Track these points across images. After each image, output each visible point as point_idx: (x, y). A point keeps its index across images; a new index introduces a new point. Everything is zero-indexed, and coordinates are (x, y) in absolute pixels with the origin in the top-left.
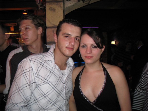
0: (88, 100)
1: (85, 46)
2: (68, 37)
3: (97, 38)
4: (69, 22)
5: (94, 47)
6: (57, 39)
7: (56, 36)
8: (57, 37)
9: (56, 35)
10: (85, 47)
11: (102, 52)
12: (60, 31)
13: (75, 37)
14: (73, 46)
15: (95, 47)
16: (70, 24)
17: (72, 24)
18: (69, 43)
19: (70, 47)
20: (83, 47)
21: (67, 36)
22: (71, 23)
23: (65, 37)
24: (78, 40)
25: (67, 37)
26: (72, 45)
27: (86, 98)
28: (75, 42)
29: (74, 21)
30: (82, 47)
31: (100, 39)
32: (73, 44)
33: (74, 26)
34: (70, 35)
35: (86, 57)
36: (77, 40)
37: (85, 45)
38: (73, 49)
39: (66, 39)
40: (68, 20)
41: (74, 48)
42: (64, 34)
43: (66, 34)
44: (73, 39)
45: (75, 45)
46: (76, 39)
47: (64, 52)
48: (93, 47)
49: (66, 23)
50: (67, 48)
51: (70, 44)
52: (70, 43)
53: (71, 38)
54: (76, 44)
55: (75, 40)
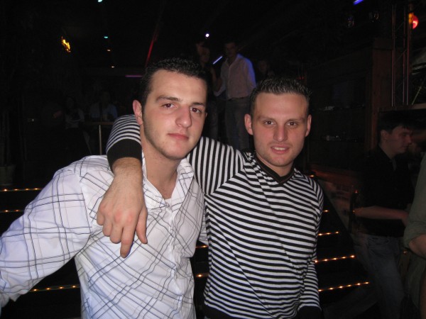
2: (172, 106)
4: (172, 66)
6: (143, 113)
8: (143, 109)
9: (139, 104)
13: (190, 104)
14: (187, 128)
16: (175, 73)
17: (180, 71)
18: (176, 121)
19: (178, 131)
21: (169, 103)
23: (163, 106)
24: (201, 112)
25: (168, 105)
26: (183, 127)
28: (190, 116)
29: (185, 63)
32: (186, 123)
34: (175, 99)
36: (198, 111)
38: (187, 138)
39: (168, 111)
40: (170, 63)
41: (189, 134)
42: (159, 98)
43: (165, 98)
44: (186, 110)
45: (191, 125)
46: (195, 110)
47: (162, 146)
49: (165, 69)
50: (171, 135)
51: (177, 124)
52: (178, 120)
53: (180, 108)
54: (193, 124)
55: (192, 112)
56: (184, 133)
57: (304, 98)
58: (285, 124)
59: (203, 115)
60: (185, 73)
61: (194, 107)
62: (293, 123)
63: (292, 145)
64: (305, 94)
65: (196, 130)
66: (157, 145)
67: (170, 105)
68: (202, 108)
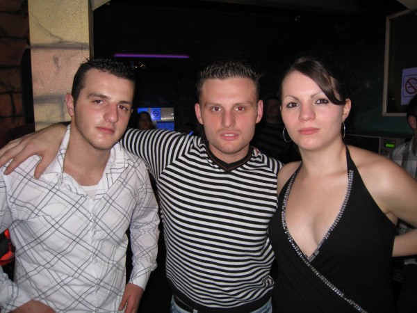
0: (300, 251)
1: (296, 104)
2: (101, 102)
3: (326, 77)
4: (104, 67)
5: (321, 103)
6: (75, 106)
7: (71, 99)
8: (75, 103)
9: (72, 97)
10: (296, 106)
11: (344, 117)
12: (82, 87)
13: (117, 102)
14: (114, 123)
15: (323, 101)
16: (106, 73)
17: (111, 73)
18: (104, 116)
19: (107, 125)
20: (291, 105)
21: (99, 99)
22: (109, 69)
23: (94, 102)
24: (127, 109)
25: (98, 102)
26: (110, 122)
27: (296, 244)
28: (117, 113)
29: (116, 65)
30: (288, 106)
31: (332, 79)
32: (113, 118)
33: (116, 77)
34: (105, 97)
35: (301, 131)
36: (124, 109)
37: (296, 99)
38: (112, 131)
39: (98, 106)
40: (102, 63)
41: (115, 128)
42: (90, 95)
43: (95, 95)
44: (114, 107)
45: (117, 121)
46: (122, 107)
47: (90, 138)
48: (319, 102)
49: (97, 68)
50: (99, 128)
51: (105, 119)
52: (106, 116)
53: (109, 105)
54: (119, 120)
55: (119, 109)
56: (111, 127)
57: (252, 82)
58: (233, 108)
59: (129, 112)
60: (116, 75)
61: (121, 104)
62: (241, 108)
63: (241, 132)
64: (253, 78)
65: (121, 125)
66: (86, 136)
67: (100, 101)
68: (128, 106)
